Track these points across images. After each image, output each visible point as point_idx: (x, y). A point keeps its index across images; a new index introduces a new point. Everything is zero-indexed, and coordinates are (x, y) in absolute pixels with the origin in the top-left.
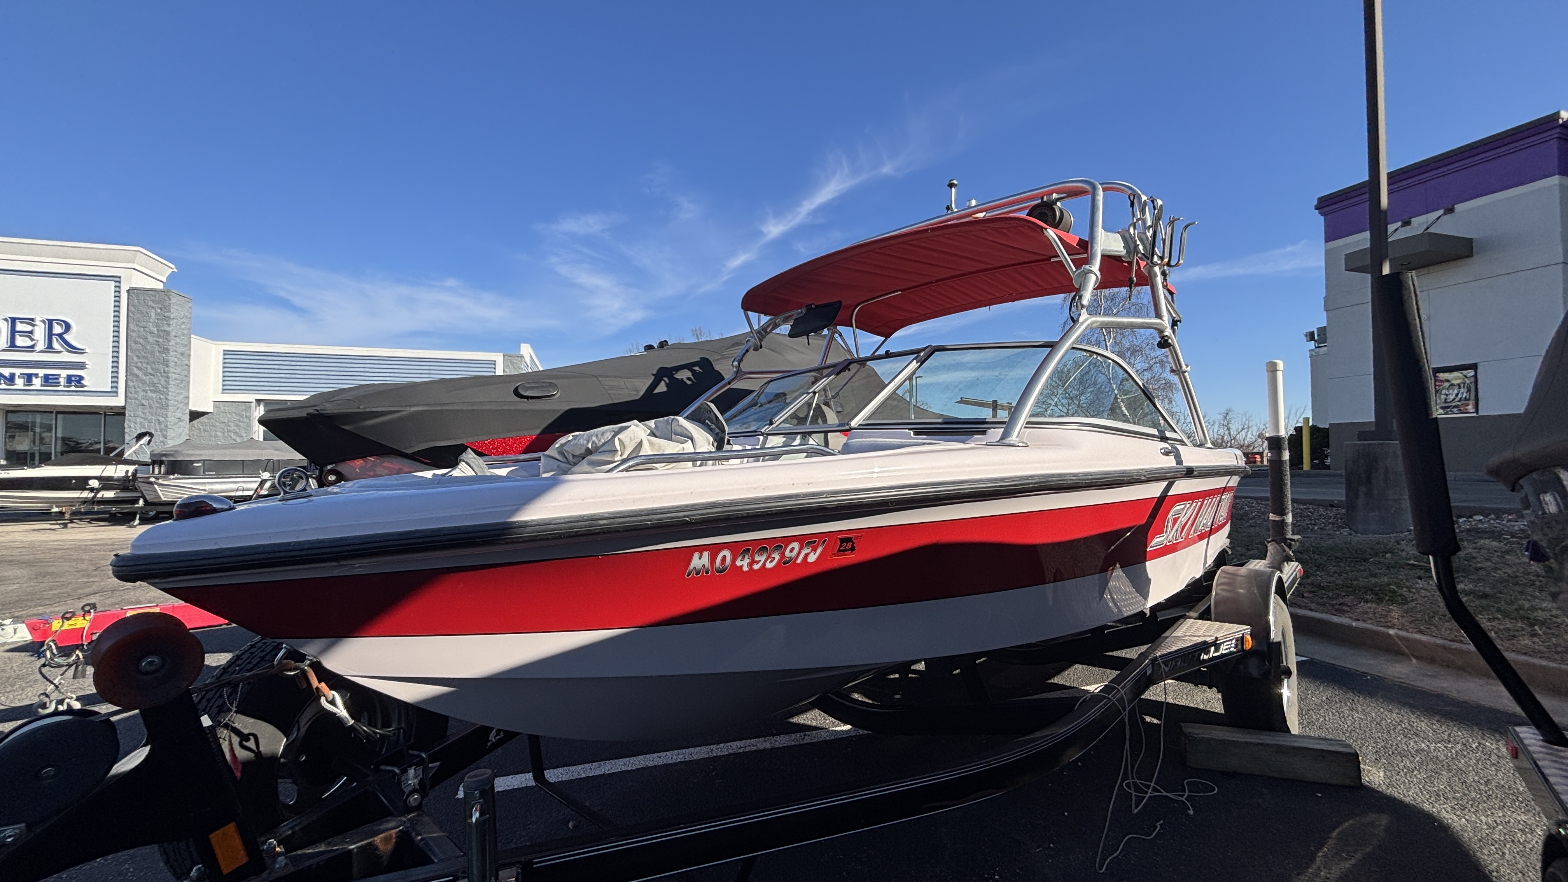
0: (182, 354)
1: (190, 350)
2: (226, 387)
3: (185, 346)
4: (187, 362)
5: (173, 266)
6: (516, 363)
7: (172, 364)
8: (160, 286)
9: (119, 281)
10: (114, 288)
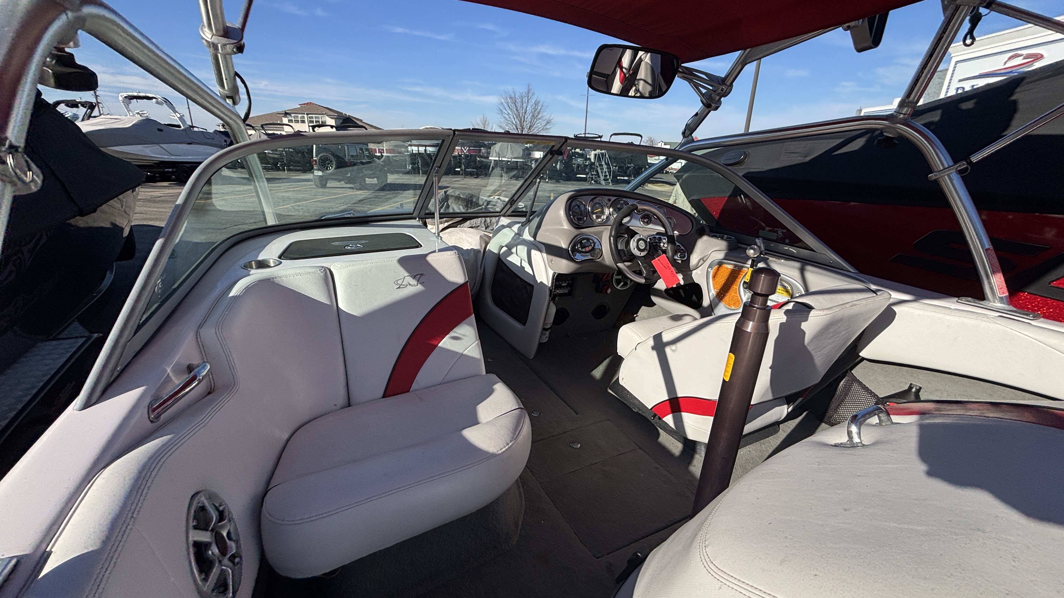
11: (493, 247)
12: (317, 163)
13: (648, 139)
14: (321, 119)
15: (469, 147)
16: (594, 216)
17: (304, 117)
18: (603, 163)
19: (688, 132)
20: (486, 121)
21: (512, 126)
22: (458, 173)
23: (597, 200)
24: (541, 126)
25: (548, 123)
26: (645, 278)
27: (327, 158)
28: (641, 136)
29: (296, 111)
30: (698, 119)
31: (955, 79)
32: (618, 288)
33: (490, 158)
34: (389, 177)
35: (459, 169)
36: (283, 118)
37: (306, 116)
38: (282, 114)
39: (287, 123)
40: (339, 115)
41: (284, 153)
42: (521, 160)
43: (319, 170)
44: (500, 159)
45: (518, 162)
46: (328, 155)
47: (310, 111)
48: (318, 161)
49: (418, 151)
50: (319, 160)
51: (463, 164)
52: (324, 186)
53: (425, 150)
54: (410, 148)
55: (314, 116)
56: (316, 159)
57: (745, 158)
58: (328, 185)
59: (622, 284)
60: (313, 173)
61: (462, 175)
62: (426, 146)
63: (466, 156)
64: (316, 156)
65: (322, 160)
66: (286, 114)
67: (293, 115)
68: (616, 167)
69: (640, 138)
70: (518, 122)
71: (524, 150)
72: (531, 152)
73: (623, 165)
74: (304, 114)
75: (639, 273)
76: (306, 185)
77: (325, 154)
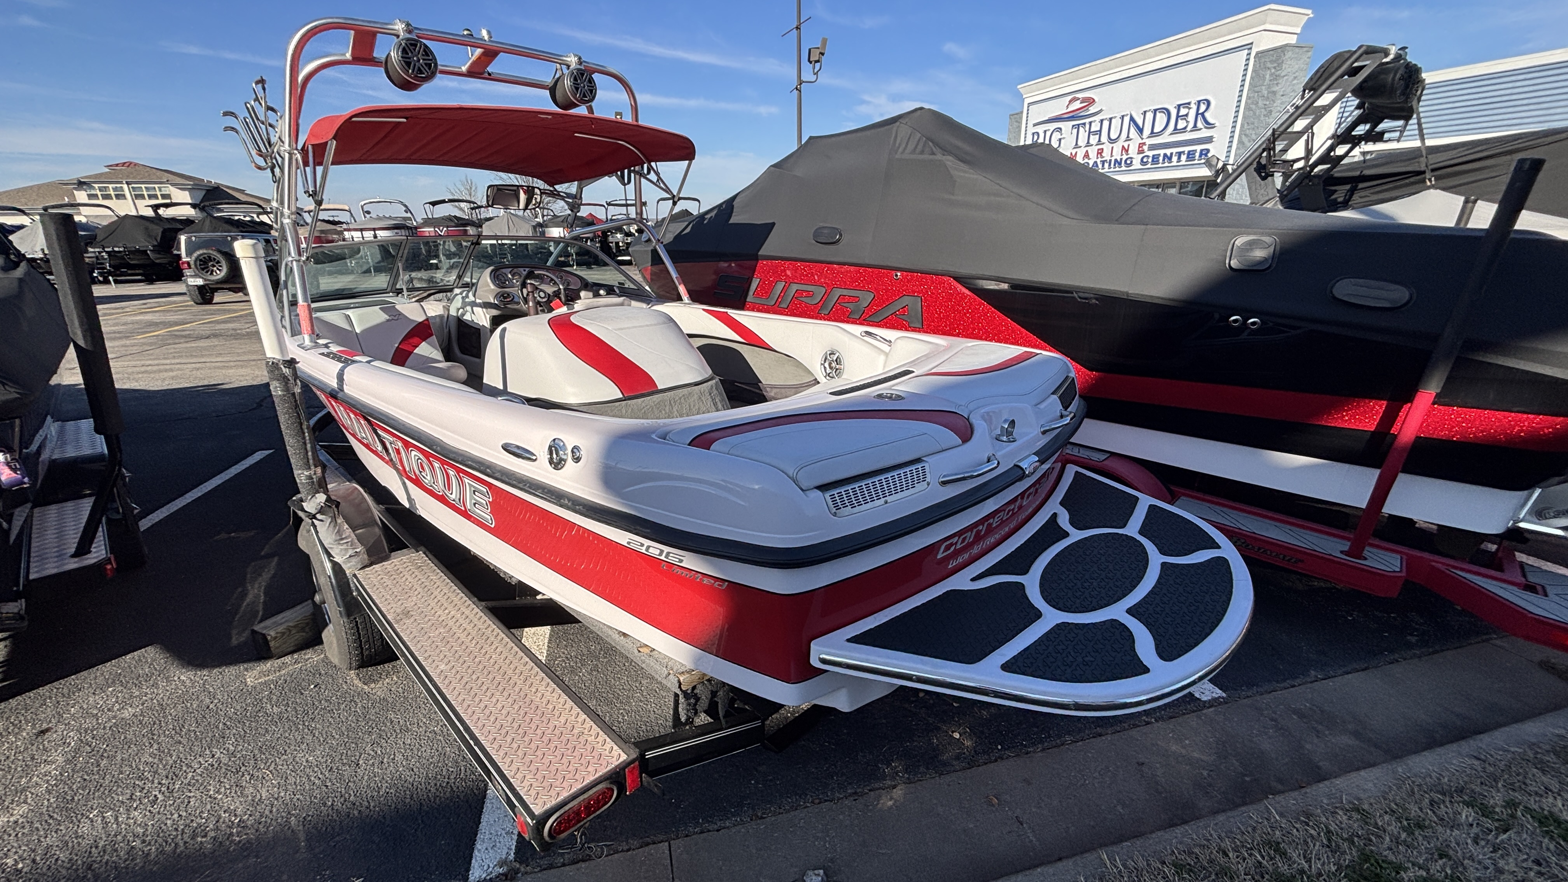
5: (1309, 12)
8: (1292, 40)
9: (1251, 49)
10: (1245, 57)
11: (453, 312)
12: (193, 266)
14: (160, 190)
15: (448, 227)
17: (122, 189)
27: (210, 257)
29: (100, 179)
31: (1030, 124)
34: (321, 281)
35: (435, 261)
36: (75, 192)
37: (125, 186)
38: (74, 184)
39: (87, 201)
40: (197, 182)
41: (104, 254)
43: (196, 276)
44: (500, 242)
45: (527, 244)
46: (211, 252)
47: (134, 178)
48: (192, 263)
49: (363, 238)
50: (195, 261)
52: (208, 301)
53: (375, 237)
54: (347, 235)
55: (143, 186)
56: (188, 259)
58: (216, 300)
60: (186, 282)
62: (374, 230)
64: (189, 254)
65: (201, 260)
66: (81, 184)
67: (96, 186)
71: (534, 227)
72: (546, 229)
74: (121, 183)
76: (175, 302)
77: (205, 251)
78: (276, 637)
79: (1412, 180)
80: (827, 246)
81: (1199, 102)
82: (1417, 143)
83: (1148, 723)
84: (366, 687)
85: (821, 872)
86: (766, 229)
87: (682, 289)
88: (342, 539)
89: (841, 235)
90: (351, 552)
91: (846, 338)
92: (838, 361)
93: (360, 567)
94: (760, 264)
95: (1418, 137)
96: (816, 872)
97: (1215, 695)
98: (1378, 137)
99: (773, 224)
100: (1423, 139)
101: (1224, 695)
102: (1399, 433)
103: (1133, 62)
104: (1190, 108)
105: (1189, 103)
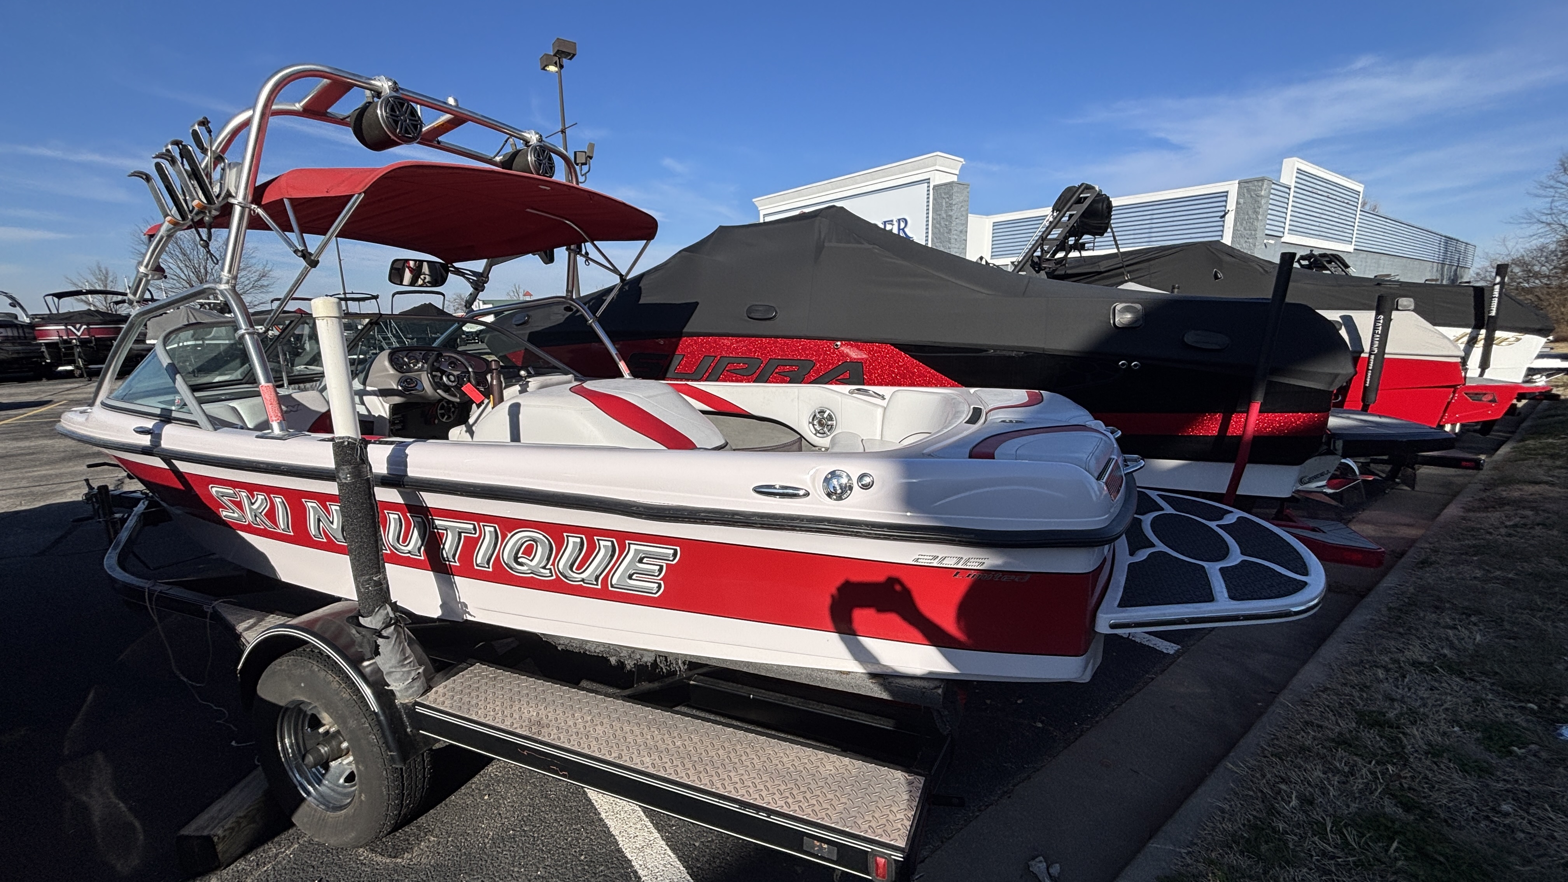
0: (961, 232)
1: (967, 227)
2: (994, 254)
3: (963, 224)
4: (964, 238)
5: (962, 160)
6: (1255, 190)
7: (953, 241)
8: (955, 179)
9: (929, 183)
10: (926, 189)
13: (455, 296)
15: (88, 324)
16: (412, 365)
18: (390, 335)
19: (468, 305)
20: (107, 273)
21: (179, 283)
22: (69, 375)
23: (410, 354)
24: (248, 282)
25: (263, 276)
26: (459, 398)
28: (444, 295)
30: (473, 298)
32: (444, 420)
33: (148, 342)
35: (68, 368)
42: (227, 342)
51: (80, 357)
57: (529, 319)
59: (446, 417)
61: (81, 376)
63: (83, 342)
68: (412, 339)
69: (442, 297)
70: (191, 274)
73: (423, 336)
75: (455, 396)
78: (224, 836)
79: (1096, 277)
80: (764, 322)
81: (899, 220)
82: (1115, 251)
83: (1153, 679)
84: (399, 860)
85: (1041, 858)
86: (690, 308)
87: (622, 366)
88: (406, 659)
89: (776, 313)
90: (413, 674)
91: (838, 397)
92: (830, 418)
93: (421, 692)
94: (685, 341)
95: (1115, 246)
96: (1037, 860)
97: (1176, 649)
98: (1081, 247)
99: (697, 304)
100: (1118, 249)
101: (1179, 647)
102: (1244, 432)
103: (844, 186)
104: (893, 225)
105: (892, 221)
